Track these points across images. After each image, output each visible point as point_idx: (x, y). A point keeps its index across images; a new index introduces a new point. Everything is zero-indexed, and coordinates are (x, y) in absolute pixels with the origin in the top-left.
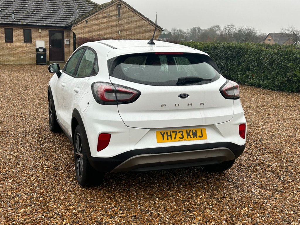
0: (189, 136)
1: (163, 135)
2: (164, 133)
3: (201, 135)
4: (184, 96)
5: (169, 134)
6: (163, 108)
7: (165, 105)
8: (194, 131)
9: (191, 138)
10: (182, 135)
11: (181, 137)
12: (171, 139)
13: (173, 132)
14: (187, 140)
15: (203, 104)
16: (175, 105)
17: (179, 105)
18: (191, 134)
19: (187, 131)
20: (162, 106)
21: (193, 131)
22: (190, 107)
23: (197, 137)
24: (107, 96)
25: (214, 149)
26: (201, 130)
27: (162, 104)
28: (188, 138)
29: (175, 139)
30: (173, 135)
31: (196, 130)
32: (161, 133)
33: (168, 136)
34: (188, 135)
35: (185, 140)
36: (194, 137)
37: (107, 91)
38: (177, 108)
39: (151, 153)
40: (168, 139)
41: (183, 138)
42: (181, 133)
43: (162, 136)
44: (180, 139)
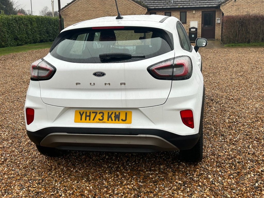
0: (110, 119)
1: (81, 115)
2: (83, 112)
3: (124, 119)
4: (99, 74)
5: (88, 114)
6: (78, 86)
7: (80, 84)
8: (117, 113)
9: (112, 120)
10: (103, 116)
11: (101, 118)
12: (90, 120)
13: (93, 113)
14: (107, 123)
15: (125, 84)
16: (91, 84)
17: (94, 84)
18: (113, 116)
19: (109, 113)
20: (77, 84)
21: (115, 113)
22: (108, 87)
23: (119, 120)
25: (139, 135)
26: (126, 113)
27: (76, 82)
28: (108, 120)
29: (93, 120)
30: (93, 116)
31: (119, 113)
32: (80, 112)
33: (86, 116)
34: (109, 117)
35: (105, 122)
36: (115, 120)
38: (92, 87)
39: (67, 133)
40: (86, 120)
41: (103, 119)
42: (102, 114)
43: (80, 116)
44: (99, 121)
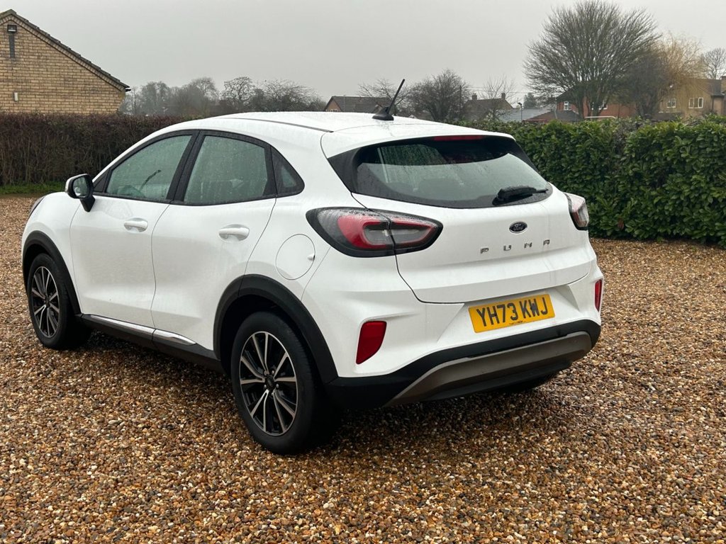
0: (526, 314)
1: (482, 316)
2: (484, 309)
3: (544, 310)
4: (518, 227)
5: (492, 312)
6: (484, 256)
7: (488, 249)
8: (533, 302)
9: (530, 316)
10: (514, 311)
11: (514, 316)
12: (498, 322)
13: (499, 307)
14: (525, 322)
15: (547, 242)
16: (505, 247)
17: (510, 247)
18: (528, 307)
19: (520, 303)
20: (483, 251)
21: (529, 301)
22: (529, 252)
23: (538, 315)
24: (371, 238)
25: (569, 336)
26: (543, 299)
27: (482, 248)
28: (525, 317)
29: (504, 321)
30: (500, 312)
31: (535, 300)
32: (478, 310)
33: (491, 316)
34: (524, 310)
35: (520, 322)
36: (534, 315)
37: (371, 226)
38: (508, 254)
39: (468, 357)
40: (492, 323)
41: (516, 319)
42: (512, 308)
43: (481, 318)
44: (513, 321)
